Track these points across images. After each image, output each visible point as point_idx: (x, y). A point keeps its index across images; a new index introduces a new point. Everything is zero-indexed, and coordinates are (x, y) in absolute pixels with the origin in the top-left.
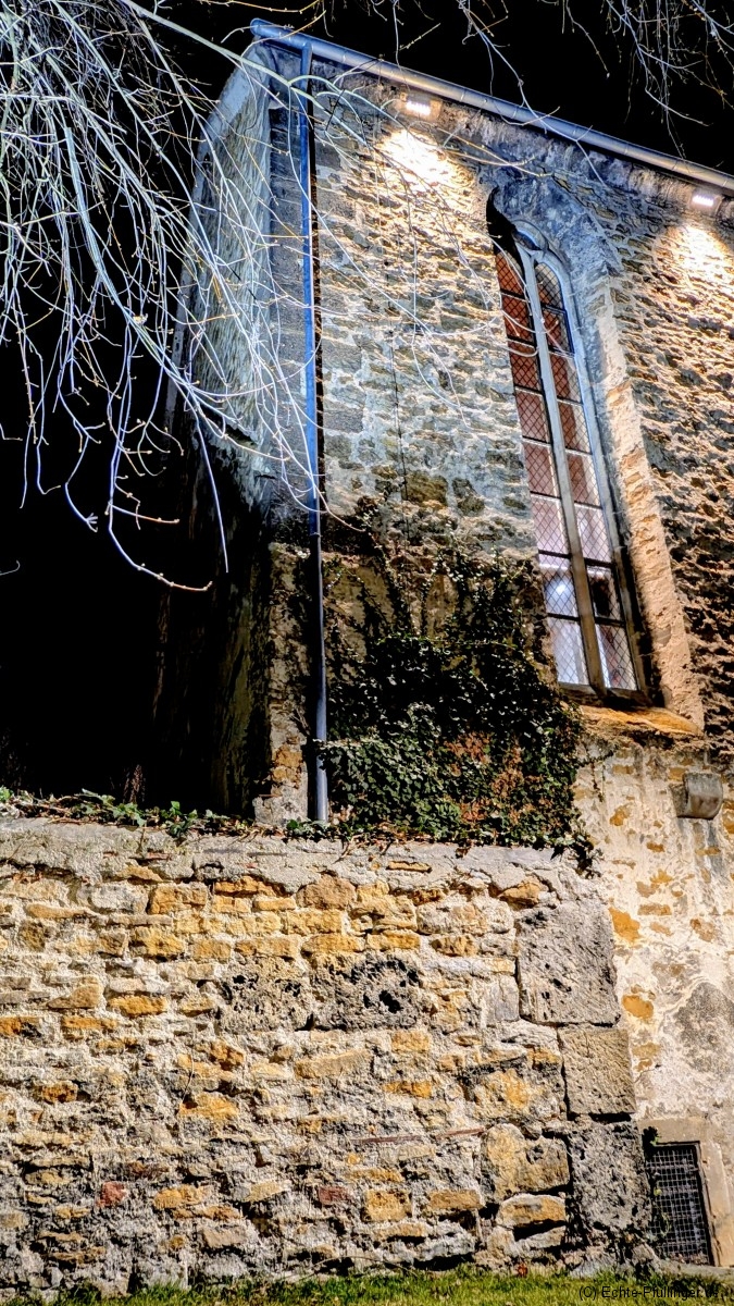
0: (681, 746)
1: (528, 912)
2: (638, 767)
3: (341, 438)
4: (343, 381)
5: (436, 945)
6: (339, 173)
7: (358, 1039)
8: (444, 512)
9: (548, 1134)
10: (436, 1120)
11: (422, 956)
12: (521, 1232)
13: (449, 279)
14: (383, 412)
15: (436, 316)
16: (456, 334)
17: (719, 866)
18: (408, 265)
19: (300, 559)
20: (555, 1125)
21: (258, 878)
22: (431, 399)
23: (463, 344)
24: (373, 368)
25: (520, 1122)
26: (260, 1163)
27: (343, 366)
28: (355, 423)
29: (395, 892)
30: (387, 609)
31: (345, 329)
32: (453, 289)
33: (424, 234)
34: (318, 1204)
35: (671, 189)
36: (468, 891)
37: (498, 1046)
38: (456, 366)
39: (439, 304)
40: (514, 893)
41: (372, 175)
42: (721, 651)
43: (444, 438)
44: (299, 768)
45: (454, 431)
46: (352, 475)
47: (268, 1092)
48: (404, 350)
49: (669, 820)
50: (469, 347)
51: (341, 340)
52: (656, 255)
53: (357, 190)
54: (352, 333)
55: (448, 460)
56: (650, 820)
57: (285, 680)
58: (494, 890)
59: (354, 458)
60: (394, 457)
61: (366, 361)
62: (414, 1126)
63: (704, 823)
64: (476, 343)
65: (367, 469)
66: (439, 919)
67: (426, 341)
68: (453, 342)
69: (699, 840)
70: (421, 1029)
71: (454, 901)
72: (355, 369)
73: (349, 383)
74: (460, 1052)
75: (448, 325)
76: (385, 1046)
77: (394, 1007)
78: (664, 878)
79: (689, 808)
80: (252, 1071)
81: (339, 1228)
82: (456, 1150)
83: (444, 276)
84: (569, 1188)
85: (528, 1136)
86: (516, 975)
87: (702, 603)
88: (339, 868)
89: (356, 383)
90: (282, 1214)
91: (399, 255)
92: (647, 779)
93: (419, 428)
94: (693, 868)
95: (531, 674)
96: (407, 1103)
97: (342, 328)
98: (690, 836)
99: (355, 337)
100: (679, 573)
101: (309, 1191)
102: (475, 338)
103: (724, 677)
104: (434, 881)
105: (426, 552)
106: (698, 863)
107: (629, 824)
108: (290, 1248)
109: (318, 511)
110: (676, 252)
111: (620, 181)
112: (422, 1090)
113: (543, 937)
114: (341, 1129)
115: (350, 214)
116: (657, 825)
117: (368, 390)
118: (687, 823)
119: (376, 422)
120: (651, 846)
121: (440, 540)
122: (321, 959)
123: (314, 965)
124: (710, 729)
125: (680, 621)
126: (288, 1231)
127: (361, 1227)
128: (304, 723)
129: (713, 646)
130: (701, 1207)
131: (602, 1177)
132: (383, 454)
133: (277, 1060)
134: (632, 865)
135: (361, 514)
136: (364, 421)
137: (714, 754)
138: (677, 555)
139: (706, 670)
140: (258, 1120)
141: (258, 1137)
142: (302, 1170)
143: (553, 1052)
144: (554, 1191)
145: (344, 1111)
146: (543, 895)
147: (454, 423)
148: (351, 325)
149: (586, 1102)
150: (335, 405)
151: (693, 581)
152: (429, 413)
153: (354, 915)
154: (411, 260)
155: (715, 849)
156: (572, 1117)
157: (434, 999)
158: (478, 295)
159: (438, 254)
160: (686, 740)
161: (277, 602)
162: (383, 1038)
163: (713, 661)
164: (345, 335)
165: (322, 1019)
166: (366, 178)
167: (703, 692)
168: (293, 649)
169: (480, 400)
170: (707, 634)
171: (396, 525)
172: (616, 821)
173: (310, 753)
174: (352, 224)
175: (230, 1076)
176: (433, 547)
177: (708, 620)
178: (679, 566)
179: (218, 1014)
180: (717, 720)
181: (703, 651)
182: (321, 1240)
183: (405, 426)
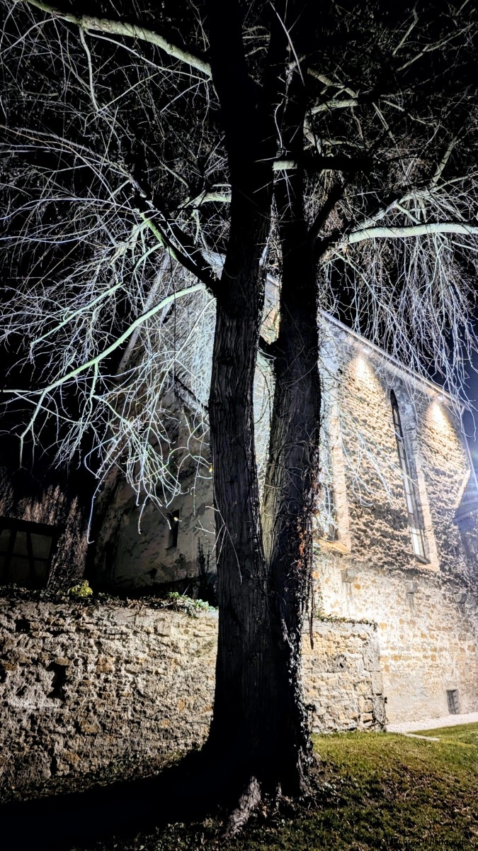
1: (365, 642)
5: (349, 651)
7: (336, 674)
9: (369, 699)
10: (350, 695)
11: (347, 654)
12: (365, 722)
20: (370, 696)
21: (317, 633)
25: (364, 696)
26: (321, 706)
29: (341, 637)
34: (331, 716)
36: (354, 636)
37: (361, 677)
40: (362, 637)
47: (322, 688)
56: (335, 583)
58: (359, 636)
62: (346, 696)
66: (349, 644)
69: (347, 590)
70: (347, 673)
71: (352, 638)
74: (354, 678)
76: (341, 677)
77: (342, 667)
80: (319, 683)
81: (335, 721)
82: (353, 703)
84: (372, 712)
85: (365, 699)
86: (363, 658)
88: (332, 630)
90: (325, 718)
96: (345, 691)
101: (329, 712)
104: (348, 634)
108: (327, 726)
112: (347, 688)
113: (368, 648)
114: (334, 698)
116: (337, 584)
122: (329, 654)
123: (328, 656)
126: (326, 722)
127: (338, 721)
131: (378, 709)
133: (322, 680)
140: (320, 695)
141: (320, 700)
142: (328, 707)
143: (370, 679)
144: (369, 712)
145: (335, 693)
146: (368, 637)
149: (376, 691)
153: (334, 642)
156: (373, 694)
157: (350, 665)
162: (340, 674)
165: (330, 670)
175: (315, 684)
179: (312, 669)
182: (331, 724)
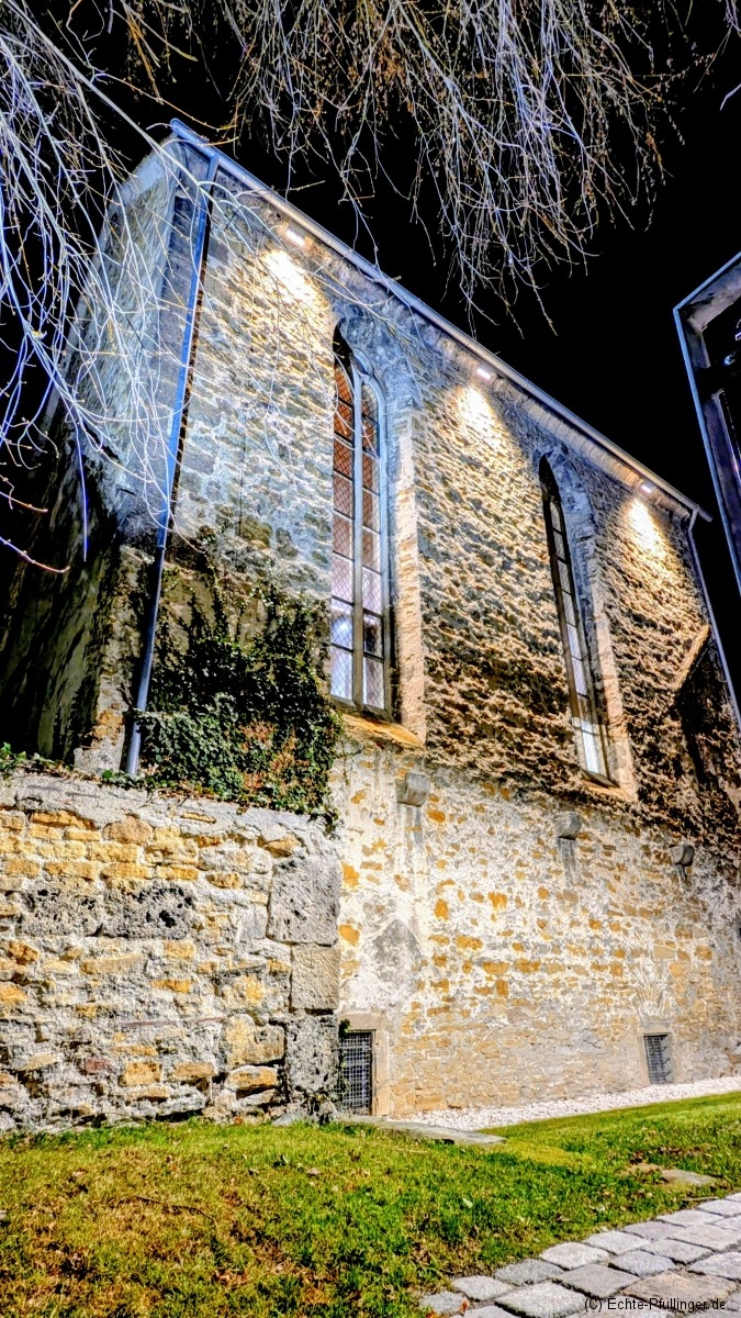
0: (407, 753)
1: (284, 860)
2: (376, 763)
3: (194, 476)
4: (203, 431)
5: (211, 879)
6: (226, 267)
7: (136, 946)
8: (267, 552)
9: (273, 1023)
10: (190, 1010)
11: (199, 886)
12: (242, 1093)
13: (298, 376)
14: (231, 463)
15: (284, 401)
16: (297, 419)
17: (419, 840)
18: (269, 356)
19: (145, 563)
20: (279, 1016)
21: (73, 813)
22: (269, 463)
23: (300, 428)
24: (229, 428)
25: (253, 1013)
26: (39, 1040)
27: (205, 421)
28: (208, 467)
29: (185, 836)
30: (210, 617)
31: (211, 391)
32: (300, 384)
33: (284, 337)
34: (83, 1072)
35: (464, 359)
36: (241, 840)
37: (246, 957)
38: (293, 444)
39: (287, 392)
40: (276, 845)
41: (251, 279)
42: (444, 692)
43: (276, 496)
44: (119, 729)
45: (284, 492)
46: (199, 507)
47: (54, 983)
48: (254, 420)
49: (391, 804)
50: (305, 432)
51: (206, 399)
52: (446, 403)
53: (238, 285)
54: (215, 396)
55: (275, 513)
56: (379, 802)
57: (118, 657)
58: (262, 842)
59: (202, 494)
60: (234, 500)
61: (224, 421)
62: (172, 1014)
63: (414, 809)
64: (309, 430)
65: (211, 505)
66: (216, 859)
67: (273, 417)
68: (293, 425)
69: (409, 820)
70: (189, 941)
71: (230, 847)
72: (214, 425)
73: (207, 434)
74: (216, 959)
75: (291, 411)
76: (158, 952)
77: (170, 922)
78: (381, 844)
79: (406, 797)
80: (42, 966)
81: (99, 1091)
82: (201, 1032)
83: (294, 373)
84: (281, 1062)
85: (258, 1023)
86: (268, 906)
87: (437, 656)
88: (142, 813)
89: (213, 435)
90: (51, 1079)
91: (263, 346)
92: (381, 772)
93: (257, 483)
94: (401, 839)
95: (312, 686)
96: (168, 996)
97: (208, 390)
98: (404, 817)
99: (218, 400)
100: (425, 632)
101: (78, 1062)
102: (310, 426)
103: (443, 709)
104: (218, 830)
105: (248, 578)
106: (406, 836)
107: (364, 803)
108: (55, 1107)
109: (167, 529)
110: (460, 405)
111: (431, 342)
112: (183, 986)
113: (291, 879)
114: (113, 1014)
115: (229, 302)
116: (383, 806)
117: (222, 443)
118: (403, 808)
119: (224, 469)
120: (376, 821)
121: (260, 573)
122: (116, 881)
123: (109, 886)
124: (430, 744)
125: (421, 665)
126: (54, 1093)
127: (117, 1090)
128: (128, 695)
129: (440, 687)
130: (369, 1076)
131: (307, 1054)
132: (225, 496)
133: (67, 959)
134: (361, 833)
135: (201, 539)
136: (215, 467)
137: (428, 761)
138: (427, 619)
139: (433, 702)
140: (42, 1005)
141: (40, 1018)
142: (75, 1045)
143: (286, 963)
144: (270, 1064)
145: (117, 1001)
146: (297, 848)
147: (283, 486)
148: (216, 390)
149: (305, 999)
150: (193, 449)
151: (434, 639)
152: (267, 473)
153: (149, 850)
154: (271, 353)
155: (419, 827)
156: (292, 1010)
157: (202, 919)
158: (319, 395)
159: (293, 355)
160: (412, 750)
161: (120, 594)
162: (157, 946)
163: (438, 697)
164: (210, 397)
165: (110, 928)
166: (246, 277)
167: (428, 718)
168: (128, 634)
169: (306, 474)
170: (437, 677)
171: (228, 553)
172: (355, 800)
173: (129, 719)
174: (229, 310)
175: (23, 969)
176: (254, 576)
177: (440, 668)
178: (426, 627)
179: (20, 919)
180: (434, 739)
181: (433, 689)
182: (85, 1102)
183: (246, 479)
